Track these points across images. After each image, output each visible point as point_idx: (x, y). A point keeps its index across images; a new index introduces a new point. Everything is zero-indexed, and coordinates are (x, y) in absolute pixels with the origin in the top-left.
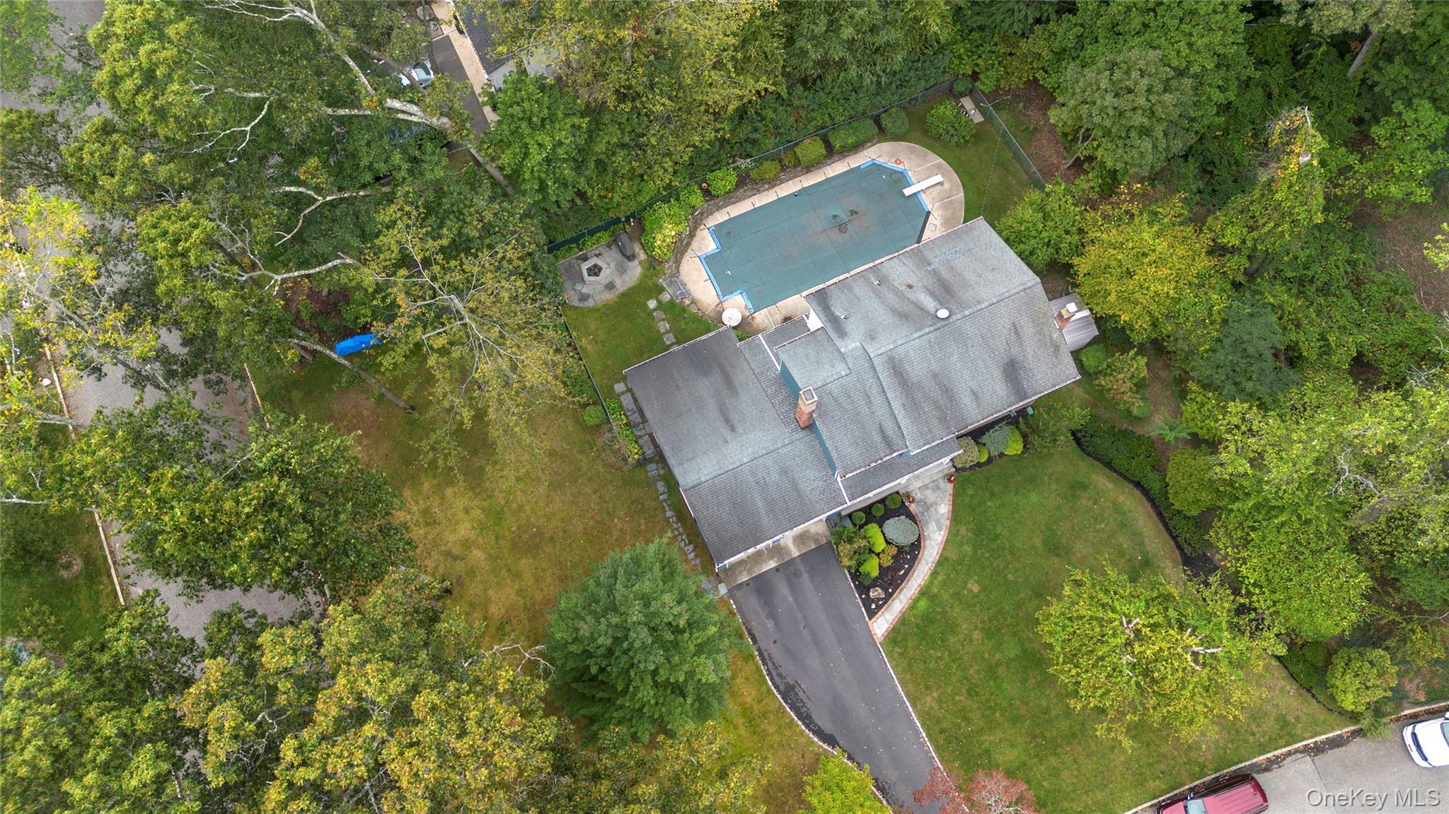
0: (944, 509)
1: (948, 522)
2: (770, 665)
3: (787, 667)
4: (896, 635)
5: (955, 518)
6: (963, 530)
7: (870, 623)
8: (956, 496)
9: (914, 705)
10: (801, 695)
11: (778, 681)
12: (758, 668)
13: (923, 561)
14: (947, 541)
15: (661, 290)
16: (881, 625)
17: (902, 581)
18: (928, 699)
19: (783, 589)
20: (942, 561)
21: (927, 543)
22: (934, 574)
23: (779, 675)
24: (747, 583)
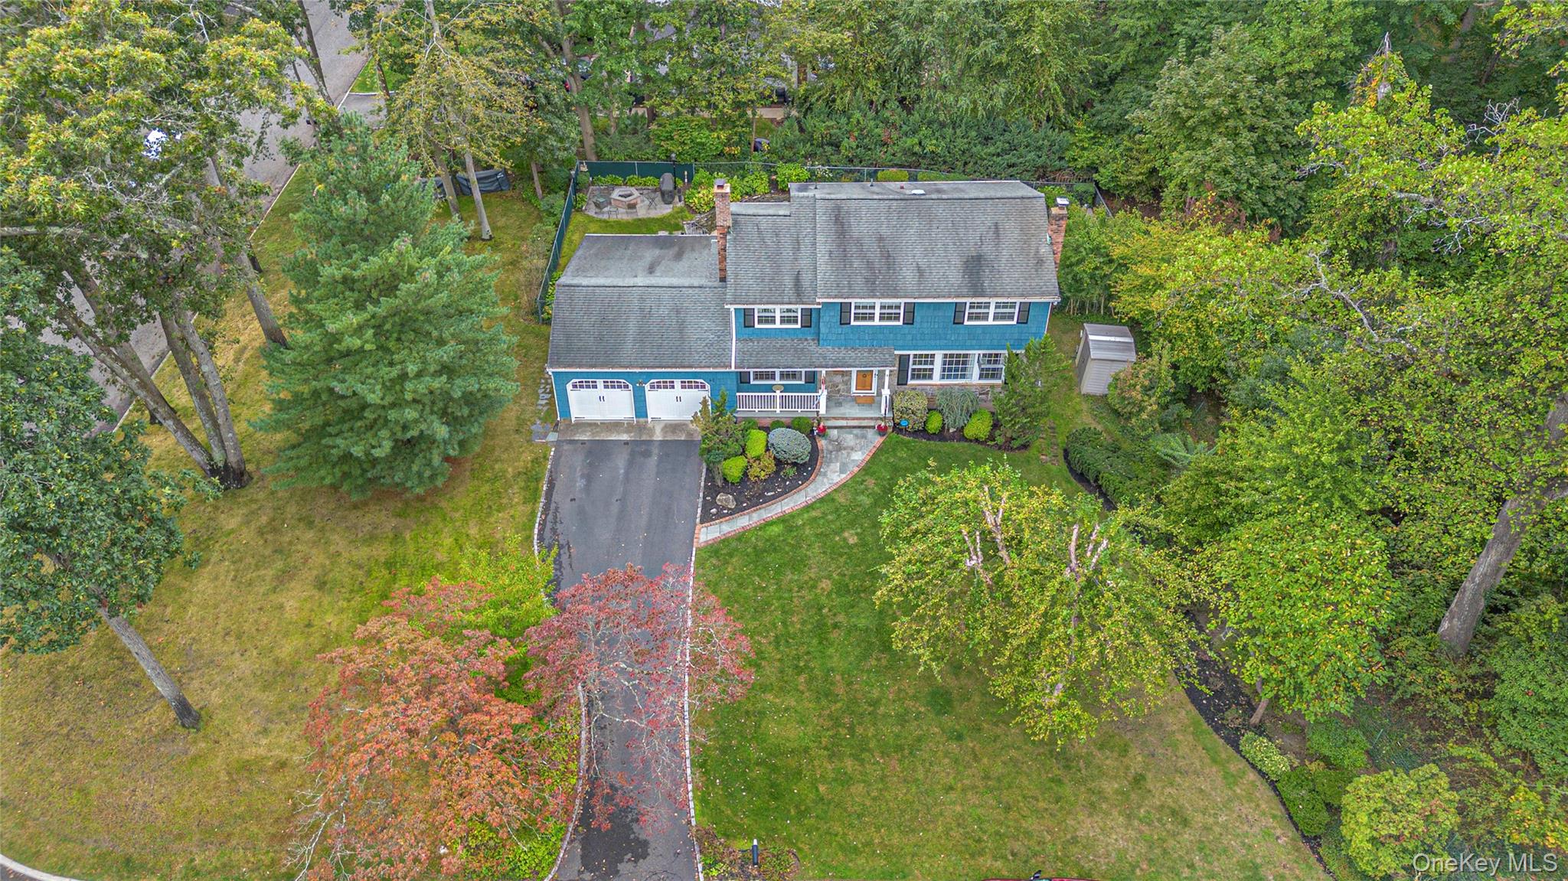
0: (859, 457)
1: (856, 469)
2: (550, 517)
3: (568, 526)
4: (717, 550)
5: (867, 469)
6: (871, 483)
7: (698, 527)
8: (880, 450)
10: (564, 559)
11: (547, 534)
12: (533, 513)
13: (803, 493)
14: (844, 485)
15: (679, 228)
16: (707, 534)
17: (764, 502)
19: (621, 462)
20: (827, 500)
21: (819, 478)
22: (809, 507)
23: (554, 531)
24: (583, 443)
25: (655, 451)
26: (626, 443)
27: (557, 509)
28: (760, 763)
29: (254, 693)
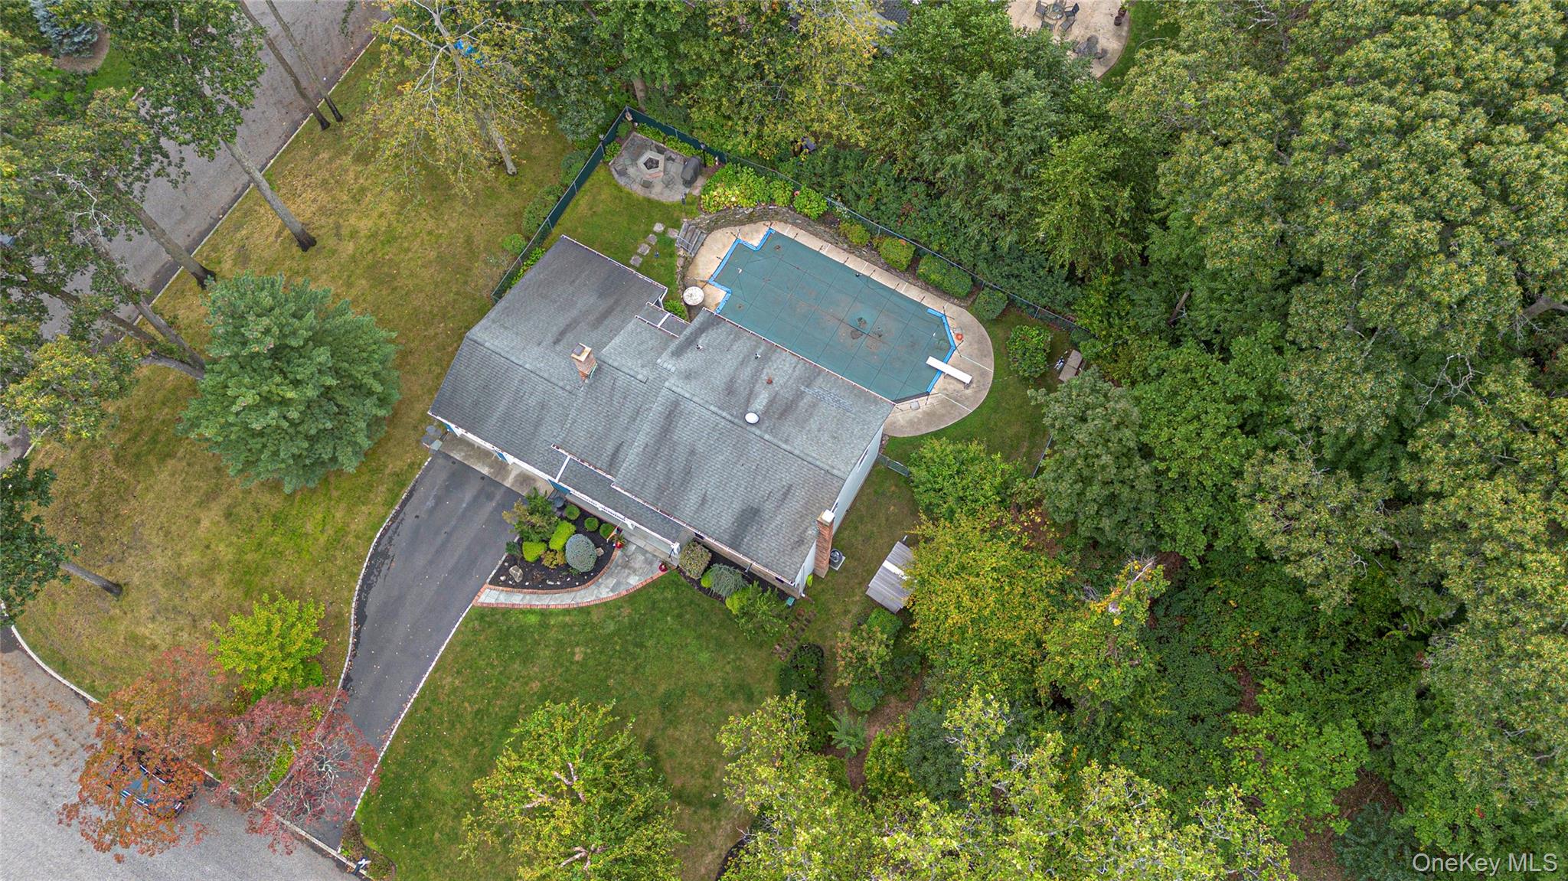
0: (634, 581)
1: (625, 593)
2: (395, 525)
3: (401, 541)
4: (488, 616)
5: (633, 597)
6: (626, 611)
7: (486, 586)
8: (654, 583)
9: (436, 670)
10: (384, 569)
11: (385, 540)
12: (384, 518)
13: (572, 595)
14: (605, 604)
15: (677, 225)
16: (490, 596)
17: (542, 589)
18: (449, 679)
19: (468, 494)
20: (584, 611)
21: (593, 587)
22: (567, 611)
23: (391, 539)
24: (454, 461)
25: (498, 497)
26: (483, 477)
27: (403, 519)
28: (413, 797)
29: (158, 586)
